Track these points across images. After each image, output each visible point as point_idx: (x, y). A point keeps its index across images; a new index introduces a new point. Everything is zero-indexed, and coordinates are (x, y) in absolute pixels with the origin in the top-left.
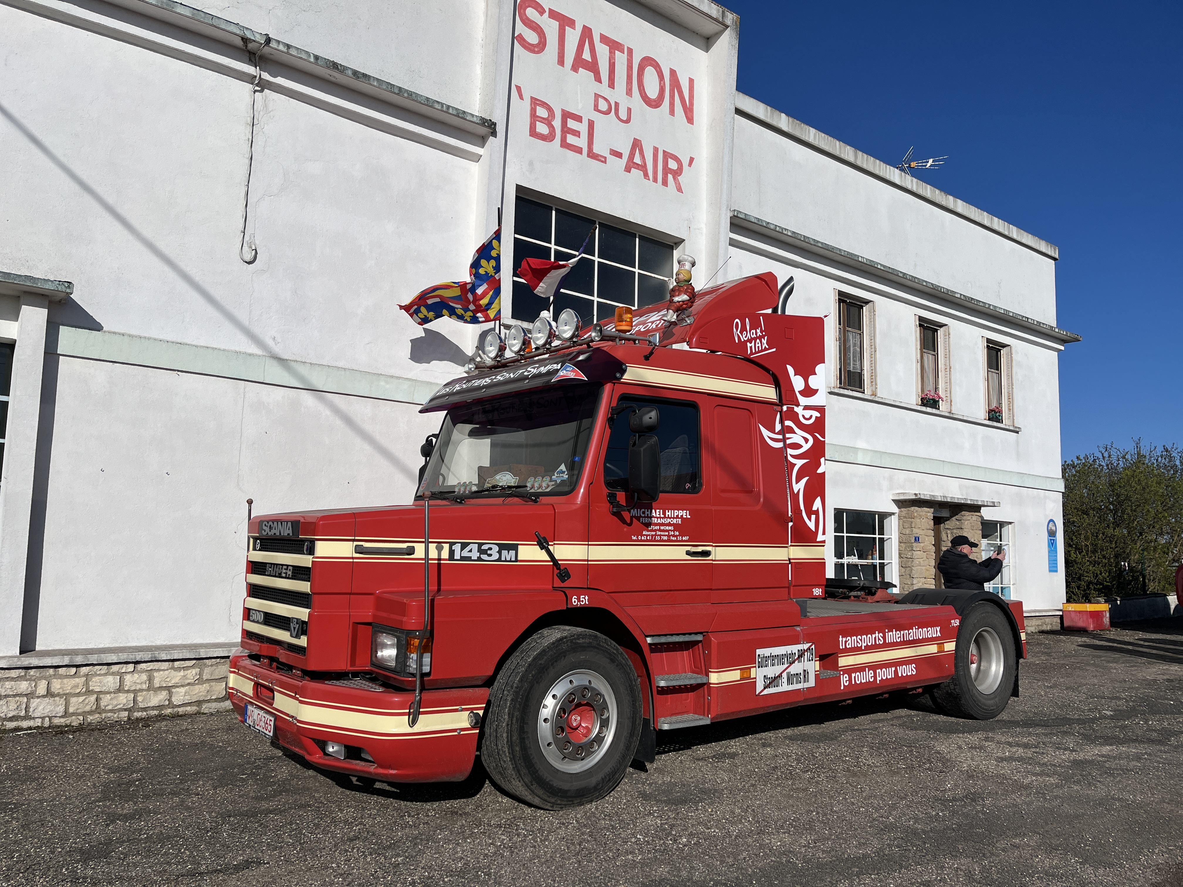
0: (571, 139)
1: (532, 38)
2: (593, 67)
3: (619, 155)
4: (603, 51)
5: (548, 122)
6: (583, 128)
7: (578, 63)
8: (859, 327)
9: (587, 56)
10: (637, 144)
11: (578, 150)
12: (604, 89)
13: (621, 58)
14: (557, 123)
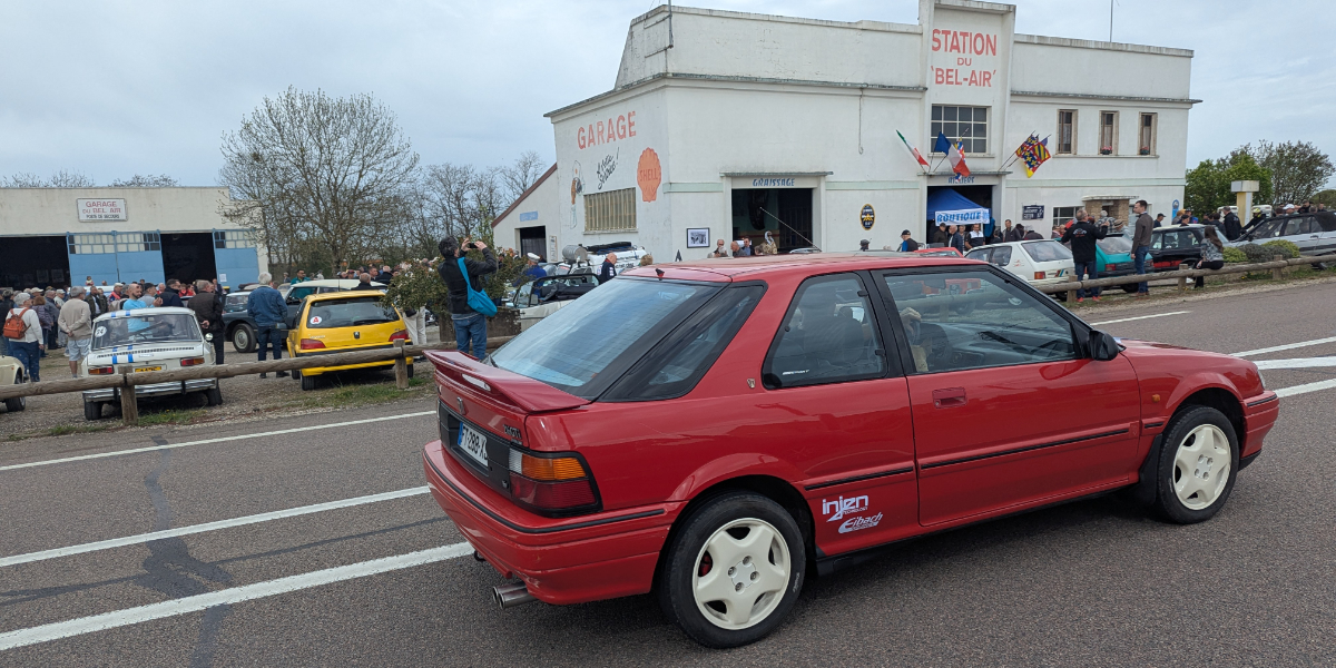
0: (950, 80)
1: (936, 45)
2: (957, 48)
3: (966, 79)
4: (960, 38)
5: (942, 76)
6: (953, 74)
7: (953, 47)
8: (1070, 122)
9: (955, 44)
10: (973, 72)
11: (952, 83)
12: (961, 55)
13: (967, 39)
14: (945, 76)
